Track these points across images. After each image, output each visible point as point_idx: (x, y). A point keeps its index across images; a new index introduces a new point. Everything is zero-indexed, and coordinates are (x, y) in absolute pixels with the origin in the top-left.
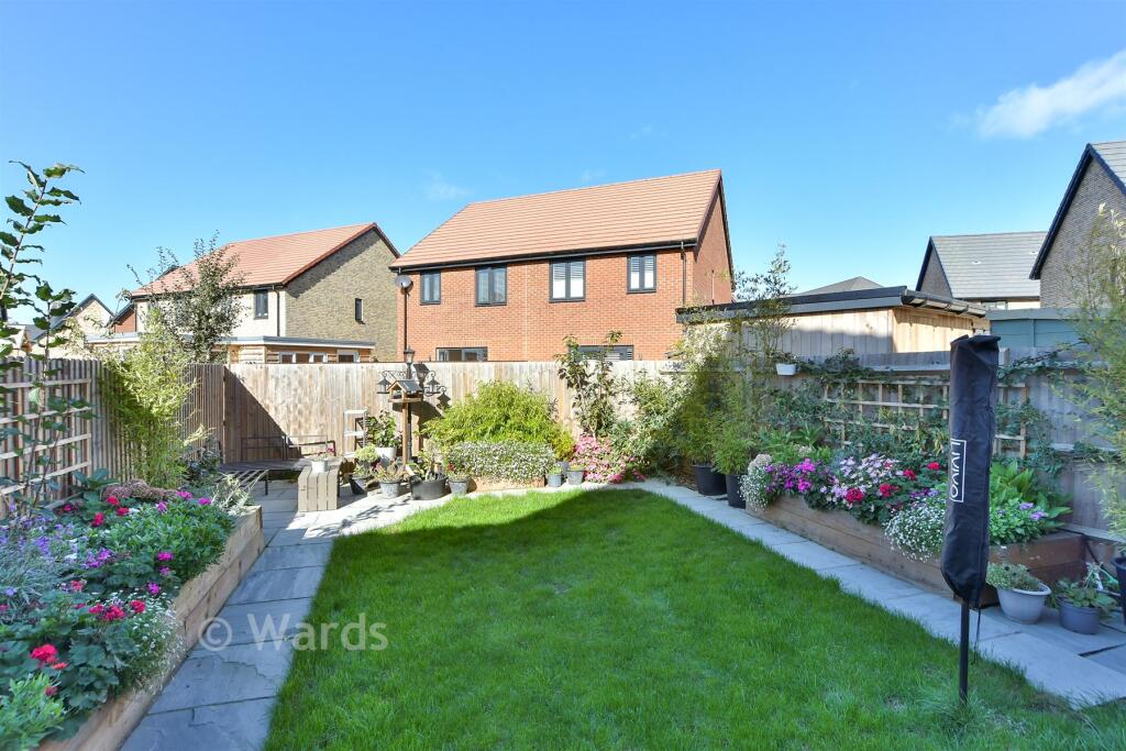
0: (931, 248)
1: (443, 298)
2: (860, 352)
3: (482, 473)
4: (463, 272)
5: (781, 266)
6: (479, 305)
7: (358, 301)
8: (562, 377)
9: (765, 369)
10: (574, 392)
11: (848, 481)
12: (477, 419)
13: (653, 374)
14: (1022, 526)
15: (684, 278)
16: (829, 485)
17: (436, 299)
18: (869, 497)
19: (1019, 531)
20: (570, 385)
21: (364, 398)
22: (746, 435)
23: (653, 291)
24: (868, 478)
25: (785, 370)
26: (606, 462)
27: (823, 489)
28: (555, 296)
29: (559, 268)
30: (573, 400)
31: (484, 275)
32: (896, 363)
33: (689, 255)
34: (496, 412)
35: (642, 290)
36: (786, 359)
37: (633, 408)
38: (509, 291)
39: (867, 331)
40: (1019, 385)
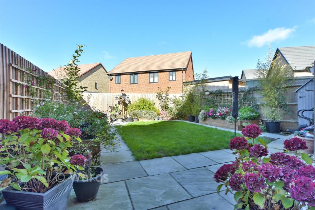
0: (243, 73)
1: (121, 82)
2: (222, 89)
3: (141, 117)
4: (127, 75)
5: (205, 72)
6: (131, 84)
7: (96, 83)
8: (157, 97)
9: (203, 94)
10: (160, 101)
11: (220, 112)
12: (138, 106)
13: (177, 97)
14: (250, 116)
15: (183, 77)
16: (216, 113)
17: (119, 82)
18: (223, 115)
19: (249, 117)
20: (159, 99)
21: (111, 101)
22: (199, 107)
23: (175, 80)
24: (223, 111)
25: (207, 93)
26: (167, 116)
27: (215, 114)
28: (150, 82)
29: (152, 75)
30: (159, 103)
31: (132, 76)
32: (229, 90)
33: (184, 72)
34: (142, 104)
35: (172, 80)
36: (207, 91)
37: (173, 105)
38: (139, 80)
39: (224, 85)
40: (251, 93)
